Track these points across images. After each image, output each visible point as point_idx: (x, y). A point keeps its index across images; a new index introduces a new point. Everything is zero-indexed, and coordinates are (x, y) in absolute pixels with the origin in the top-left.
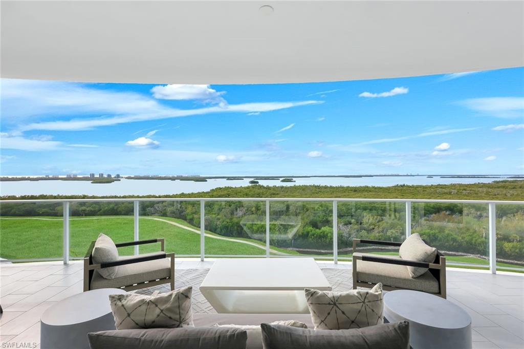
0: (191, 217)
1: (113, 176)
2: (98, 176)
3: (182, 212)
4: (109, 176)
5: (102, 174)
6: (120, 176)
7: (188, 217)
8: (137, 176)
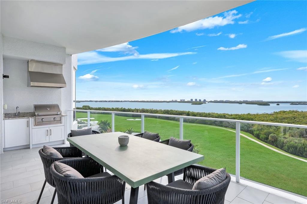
0: (258, 132)
1: (202, 101)
2: (194, 101)
3: (249, 128)
4: (200, 100)
5: (197, 99)
6: (206, 100)
7: (255, 133)
8: (216, 101)
